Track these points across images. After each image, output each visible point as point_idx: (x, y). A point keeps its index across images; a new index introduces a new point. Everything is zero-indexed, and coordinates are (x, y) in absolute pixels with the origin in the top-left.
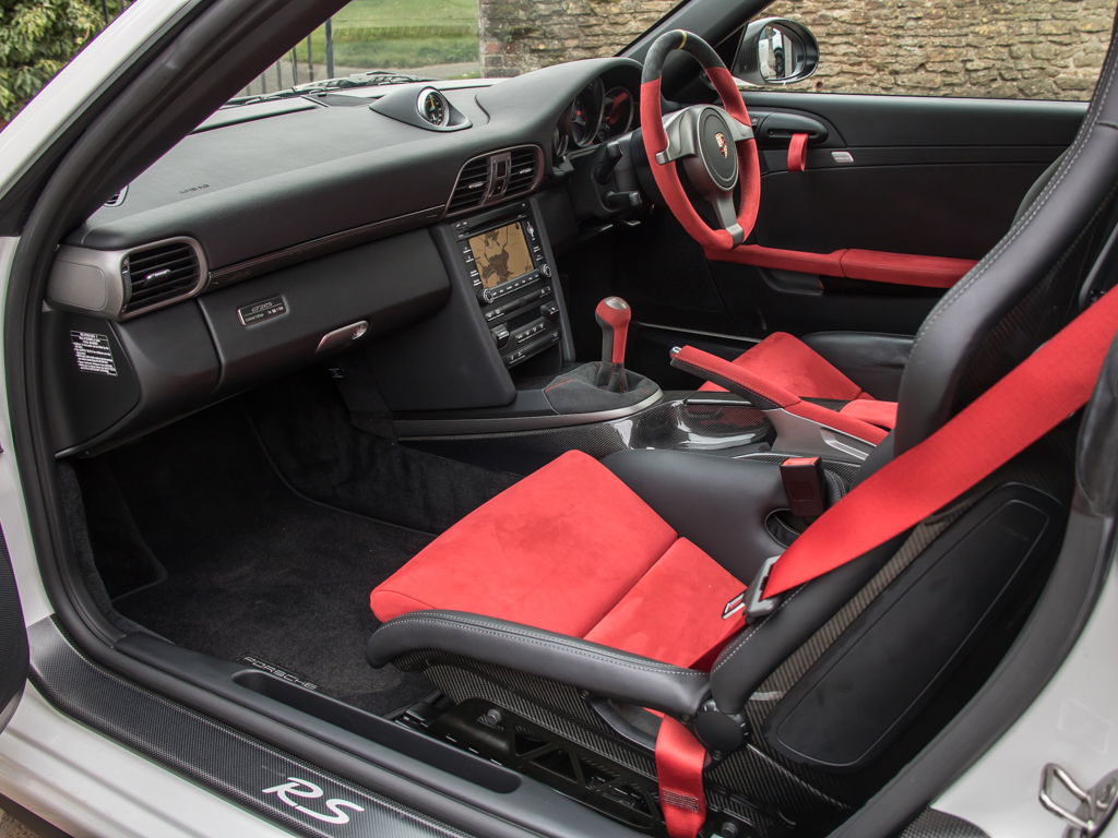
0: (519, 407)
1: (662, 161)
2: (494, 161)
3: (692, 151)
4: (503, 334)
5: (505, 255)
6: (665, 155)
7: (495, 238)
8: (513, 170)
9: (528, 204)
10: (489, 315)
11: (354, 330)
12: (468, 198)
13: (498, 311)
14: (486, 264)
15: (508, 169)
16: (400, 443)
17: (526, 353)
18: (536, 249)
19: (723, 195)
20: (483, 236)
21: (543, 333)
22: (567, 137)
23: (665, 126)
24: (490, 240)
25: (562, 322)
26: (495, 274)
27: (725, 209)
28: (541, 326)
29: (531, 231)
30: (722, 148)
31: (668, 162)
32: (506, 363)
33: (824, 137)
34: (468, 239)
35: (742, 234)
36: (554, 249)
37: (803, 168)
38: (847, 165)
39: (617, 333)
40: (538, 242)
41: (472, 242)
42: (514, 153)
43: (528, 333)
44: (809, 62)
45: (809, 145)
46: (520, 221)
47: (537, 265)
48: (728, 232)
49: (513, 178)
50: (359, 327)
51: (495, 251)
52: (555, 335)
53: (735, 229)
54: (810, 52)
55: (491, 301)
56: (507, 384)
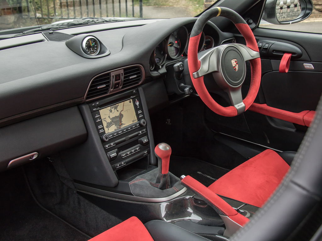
0: (119, 189)
1: (196, 76)
2: (113, 74)
3: (216, 69)
4: (113, 155)
5: (121, 116)
6: (198, 74)
7: (116, 108)
8: (125, 77)
9: (137, 91)
10: (107, 146)
11: (33, 156)
12: (98, 92)
13: (112, 144)
14: (109, 120)
15: (122, 77)
16: (78, 192)
17: (127, 163)
18: (140, 112)
19: (234, 90)
20: (109, 108)
21: (139, 152)
22: (166, 55)
23: (200, 59)
24: (113, 110)
25: (151, 145)
26: (114, 126)
27: (236, 96)
28: (137, 149)
29: (138, 103)
30: (234, 67)
31: (199, 77)
32: (114, 169)
33: (300, 56)
34: (98, 110)
35: (245, 107)
36: (150, 111)
37: (287, 71)
38: (310, 70)
39: (163, 161)
40: (141, 108)
41: (101, 111)
42: (125, 70)
43: (128, 153)
44: (308, 12)
45: (292, 59)
46: (132, 99)
47: (139, 119)
48: (235, 108)
49: (124, 81)
50: (35, 154)
51: (115, 114)
52: (146, 152)
53: (240, 105)
54: (309, 6)
55: (107, 140)
56: (114, 178)
